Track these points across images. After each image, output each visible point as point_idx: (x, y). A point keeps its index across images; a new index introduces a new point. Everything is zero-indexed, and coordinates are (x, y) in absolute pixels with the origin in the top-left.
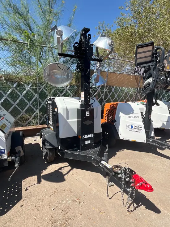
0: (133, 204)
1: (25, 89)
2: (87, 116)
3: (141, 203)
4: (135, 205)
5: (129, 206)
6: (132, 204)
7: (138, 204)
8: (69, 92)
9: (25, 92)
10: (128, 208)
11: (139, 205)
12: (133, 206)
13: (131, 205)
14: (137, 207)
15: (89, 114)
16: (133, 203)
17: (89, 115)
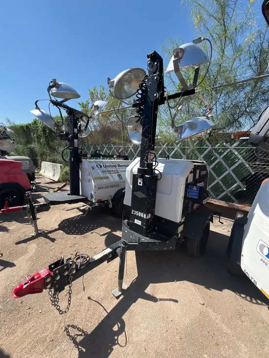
0: (81, 335)
1: (173, 149)
2: (139, 184)
3: (84, 350)
4: (79, 339)
5: (76, 328)
6: (80, 333)
7: (82, 343)
8: (236, 153)
9: (174, 152)
10: (73, 327)
11: (80, 347)
12: (78, 335)
13: (80, 331)
14: (75, 342)
15: (142, 183)
16: (83, 334)
17: (141, 185)
